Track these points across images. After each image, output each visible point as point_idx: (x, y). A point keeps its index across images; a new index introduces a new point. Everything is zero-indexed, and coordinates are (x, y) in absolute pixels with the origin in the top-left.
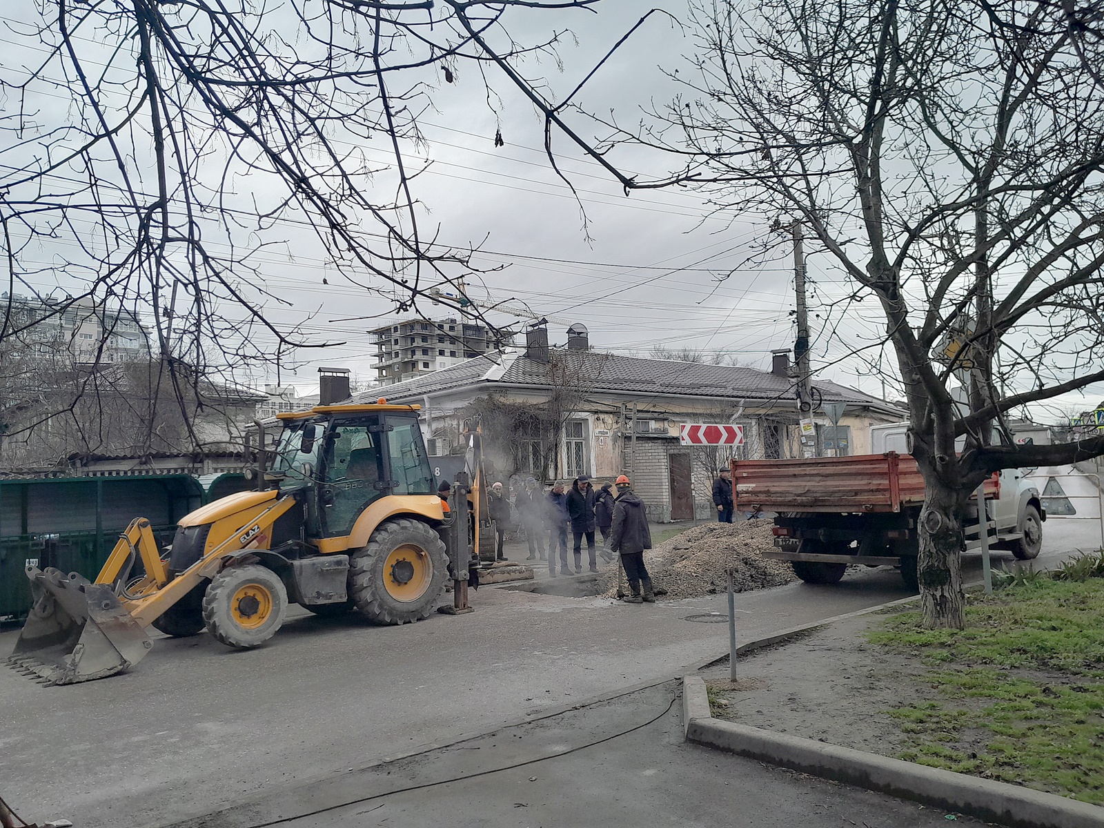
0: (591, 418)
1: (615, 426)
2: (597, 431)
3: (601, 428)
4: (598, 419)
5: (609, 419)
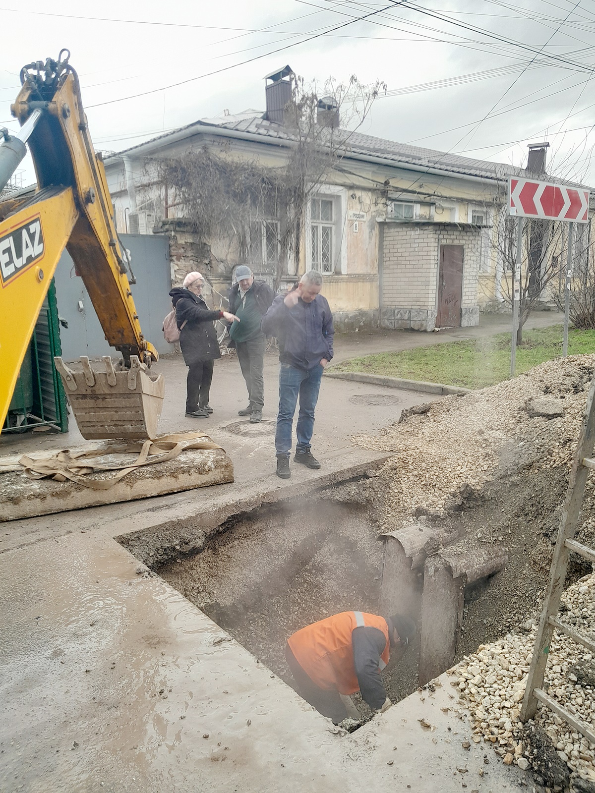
0: (344, 194)
1: (373, 208)
2: (351, 213)
3: (356, 209)
4: (353, 196)
5: (367, 198)
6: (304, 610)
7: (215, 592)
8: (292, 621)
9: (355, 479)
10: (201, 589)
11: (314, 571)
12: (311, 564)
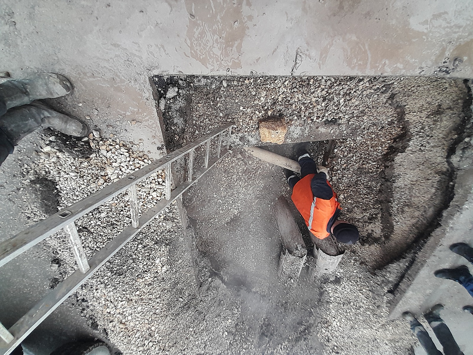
6: (360, 194)
7: (412, 155)
8: (360, 184)
9: (396, 286)
10: (422, 148)
11: (374, 216)
12: (379, 218)
